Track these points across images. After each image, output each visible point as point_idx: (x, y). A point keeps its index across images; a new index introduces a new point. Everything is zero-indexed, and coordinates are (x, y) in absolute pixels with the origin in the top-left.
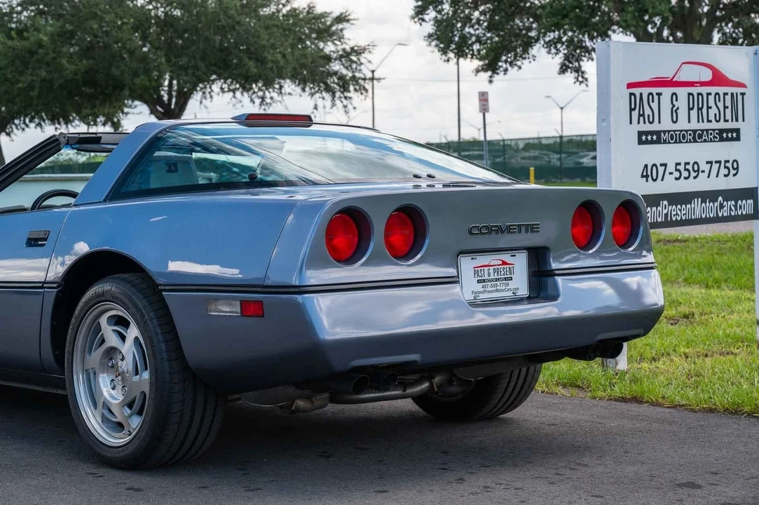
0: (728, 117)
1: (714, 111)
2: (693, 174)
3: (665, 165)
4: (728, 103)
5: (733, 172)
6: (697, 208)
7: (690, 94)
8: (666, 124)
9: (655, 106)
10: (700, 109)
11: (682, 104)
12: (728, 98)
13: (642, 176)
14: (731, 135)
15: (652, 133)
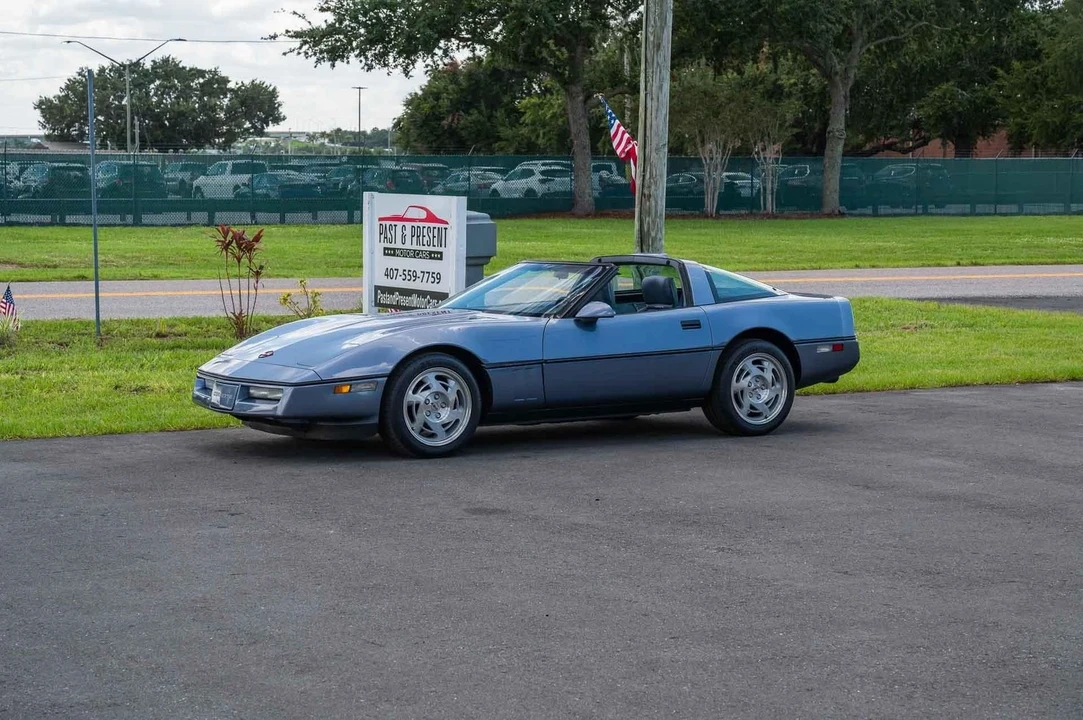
0: (436, 244)
1: (426, 239)
4: (436, 235)
8: (399, 245)
10: (418, 237)
11: (408, 232)
12: (436, 230)
14: (437, 256)
15: (391, 249)
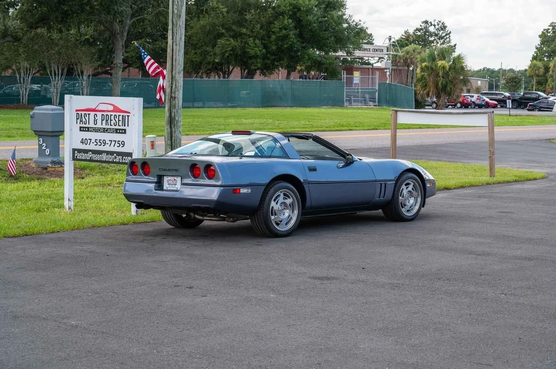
2: (103, 144)
3: (91, 140)
5: (121, 145)
6: (104, 157)
7: (102, 115)
9: (87, 118)
13: (81, 142)
